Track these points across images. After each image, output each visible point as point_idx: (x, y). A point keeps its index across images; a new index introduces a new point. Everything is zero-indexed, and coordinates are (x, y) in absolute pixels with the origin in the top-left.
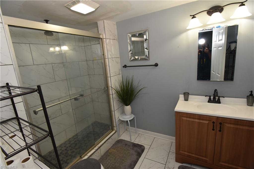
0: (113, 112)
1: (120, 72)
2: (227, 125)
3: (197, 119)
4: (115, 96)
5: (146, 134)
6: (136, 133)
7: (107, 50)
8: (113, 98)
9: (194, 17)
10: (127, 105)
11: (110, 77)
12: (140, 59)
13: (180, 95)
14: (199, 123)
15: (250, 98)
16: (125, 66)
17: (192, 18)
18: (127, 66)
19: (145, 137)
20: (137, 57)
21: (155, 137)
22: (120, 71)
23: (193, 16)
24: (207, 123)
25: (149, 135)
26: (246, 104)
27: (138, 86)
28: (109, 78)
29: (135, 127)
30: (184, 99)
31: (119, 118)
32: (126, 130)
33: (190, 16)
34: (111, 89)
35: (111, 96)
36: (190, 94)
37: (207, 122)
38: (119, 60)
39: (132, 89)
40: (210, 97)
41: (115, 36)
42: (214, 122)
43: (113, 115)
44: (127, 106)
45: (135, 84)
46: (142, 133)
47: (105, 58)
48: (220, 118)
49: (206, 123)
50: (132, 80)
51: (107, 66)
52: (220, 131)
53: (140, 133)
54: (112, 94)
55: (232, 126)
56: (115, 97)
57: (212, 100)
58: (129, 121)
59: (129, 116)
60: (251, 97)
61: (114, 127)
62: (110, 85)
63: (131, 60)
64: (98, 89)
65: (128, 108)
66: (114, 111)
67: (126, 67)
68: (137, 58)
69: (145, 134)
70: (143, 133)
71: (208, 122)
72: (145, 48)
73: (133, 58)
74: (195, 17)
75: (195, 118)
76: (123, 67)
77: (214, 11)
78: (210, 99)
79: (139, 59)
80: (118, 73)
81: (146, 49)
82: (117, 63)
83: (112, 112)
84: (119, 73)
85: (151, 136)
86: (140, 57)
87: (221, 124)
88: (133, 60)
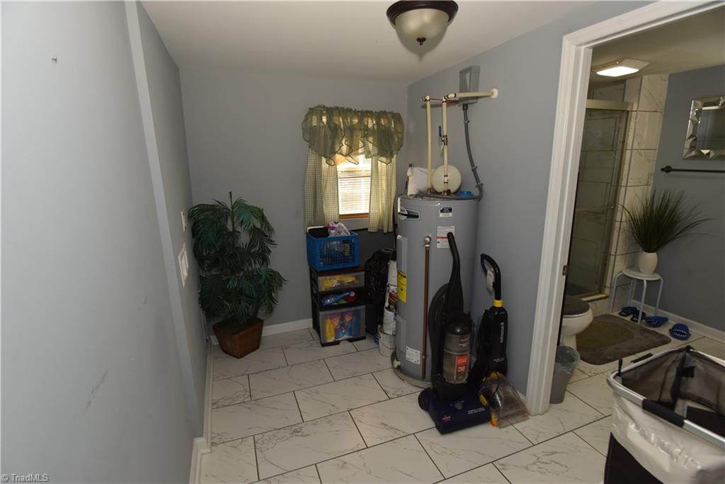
0: (612, 256)
1: (650, 181)
4: (625, 225)
7: (634, 134)
8: (620, 228)
10: (649, 250)
11: (626, 186)
12: (714, 156)
16: (667, 169)
18: (673, 168)
20: (705, 152)
22: (652, 178)
28: (623, 189)
34: (621, 209)
35: (617, 224)
38: (653, 155)
41: (659, 105)
43: (610, 264)
44: (648, 252)
47: (625, 148)
51: (624, 164)
54: (621, 222)
58: (648, 282)
59: (648, 275)
61: (605, 287)
62: (621, 202)
63: (687, 156)
65: (650, 258)
66: (615, 256)
67: (668, 171)
68: (705, 154)
73: (693, 153)
76: (663, 170)
79: (711, 155)
80: (645, 182)
82: (649, 161)
84: (648, 182)
88: (694, 157)
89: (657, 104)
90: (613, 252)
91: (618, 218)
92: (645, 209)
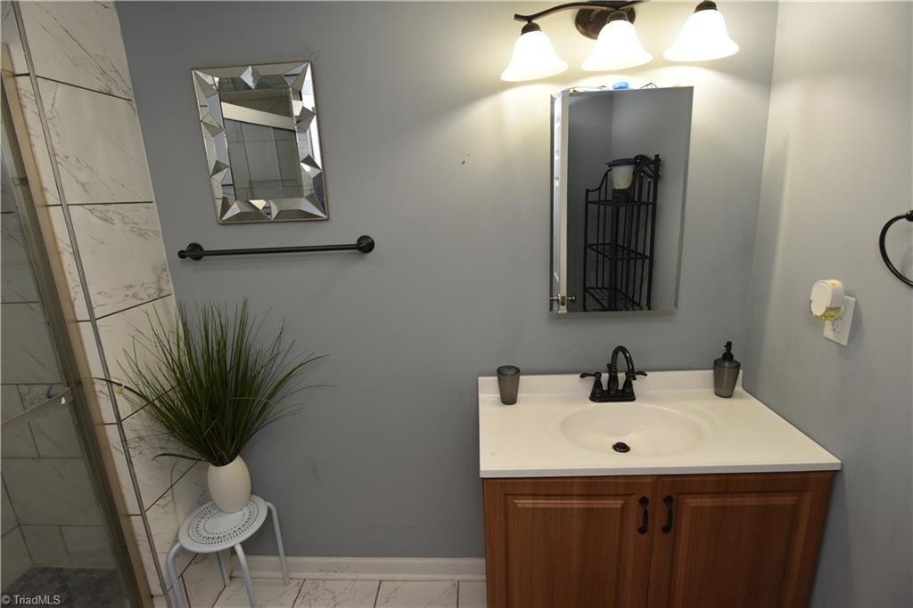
0: (137, 523)
1: (164, 286)
2: (693, 502)
3: (579, 495)
4: (138, 424)
5: (337, 575)
6: (285, 584)
7: (52, 154)
8: (124, 440)
9: (530, 25)
10: (221, 462)
11: (93, 320)
12: (280, 213)
13: (480, 379)
14: (588, 511)
15: (724, 367)
16: (194, 253)
17: (525, 30)
18: (206, 248)
19: (333, 592)
20: (259, 204)
21: (378, 576)
22: (167, 275)
23: (526, 23)
24: (619, 506)
25: (353, 576)
26: (712, 390)
27: (277, 355)
28: (86, 329)
29: (278, 555)
30: (498, 396)
31: (177, 541)
32: (231, 578)
33: (517, 17)
34: (106, 390)
35: (112, 433)
36: (521, 371)
37: (618, 503)
38: (150, 217)
39: (245, 373)
40: (598, 375)
41: (114, 75)
42: (644, 501)
43: (138, 538)
44: (223, 465)
45: (261, 341)
46: (318, 575)
47: (37, 200)
48: (669, 479)
49: (616, 509)
50: (243, 324)
51: (58, 253)
52: (666, 530)
53: (305, 575)
54: (119, 422)
55: (708, 502)
56: (143, 433)
57: (605, 387)
58: (243, 544)
59: (240, 513)
60: (727, 364)
61: (152, 597)
62: (96, 371)
63: (224, 218)
64: (24, 389)
66: (143, 514)
67: (197, 258)
68: (260, 207)
69: (330, 575)
70: (321, 571)
71: (622, 502)
72: (301, 160)
73: (235, 209)
74: (535, 28)
75: (571, 496)
76: (182, 255)
77: (611, 12)
78: (598, 384)
79: (275, 212)
80: (152, 291)
81: (303, 161)
82: (143, 234)
83: (130, 522)
84: (161, 290)
85: (361, 576)
86: (276, 204)
87: (668, 500)
88: (240, 219)
89: (103, 72)
90: (132, 507)
91: (108, 415)
92: (175, 367)
